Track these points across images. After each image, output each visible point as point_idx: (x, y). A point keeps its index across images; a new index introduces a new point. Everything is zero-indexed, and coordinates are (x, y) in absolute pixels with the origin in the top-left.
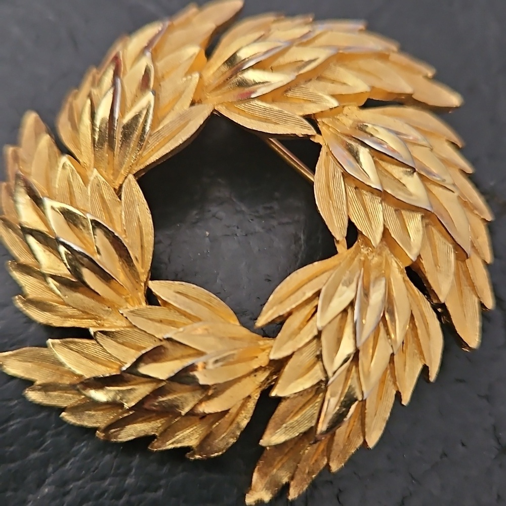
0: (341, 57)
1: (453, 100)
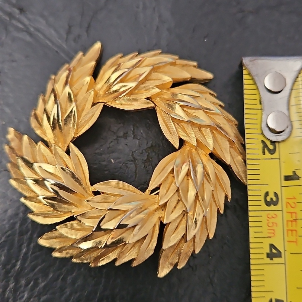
0: (155, 69)
1: (209, 76)
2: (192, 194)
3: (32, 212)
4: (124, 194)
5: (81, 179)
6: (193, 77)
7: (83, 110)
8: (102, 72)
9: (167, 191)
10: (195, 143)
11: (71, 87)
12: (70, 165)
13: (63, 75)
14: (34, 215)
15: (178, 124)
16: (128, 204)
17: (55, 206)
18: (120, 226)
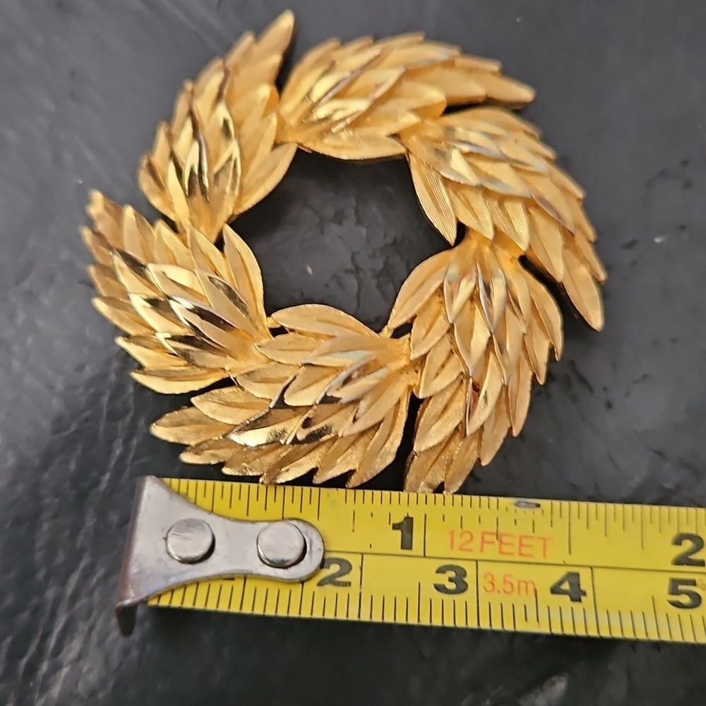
0: (410, 73)
1: (524, 94)
2: (480, 337)
3: (140, 368)
4: (336, 333)
5: (246, 301)
6: (491, 95)
7: (253, 155)
8: (293, 78)
9: (427, 332)
10: (490, 234)
11: (229, 107)
12: (223, 271)
13: (212, 80)
14: (145, 373)
15: (455, 193)
16: (345, 355)
17: (189, 355)
18: (327, 400)
